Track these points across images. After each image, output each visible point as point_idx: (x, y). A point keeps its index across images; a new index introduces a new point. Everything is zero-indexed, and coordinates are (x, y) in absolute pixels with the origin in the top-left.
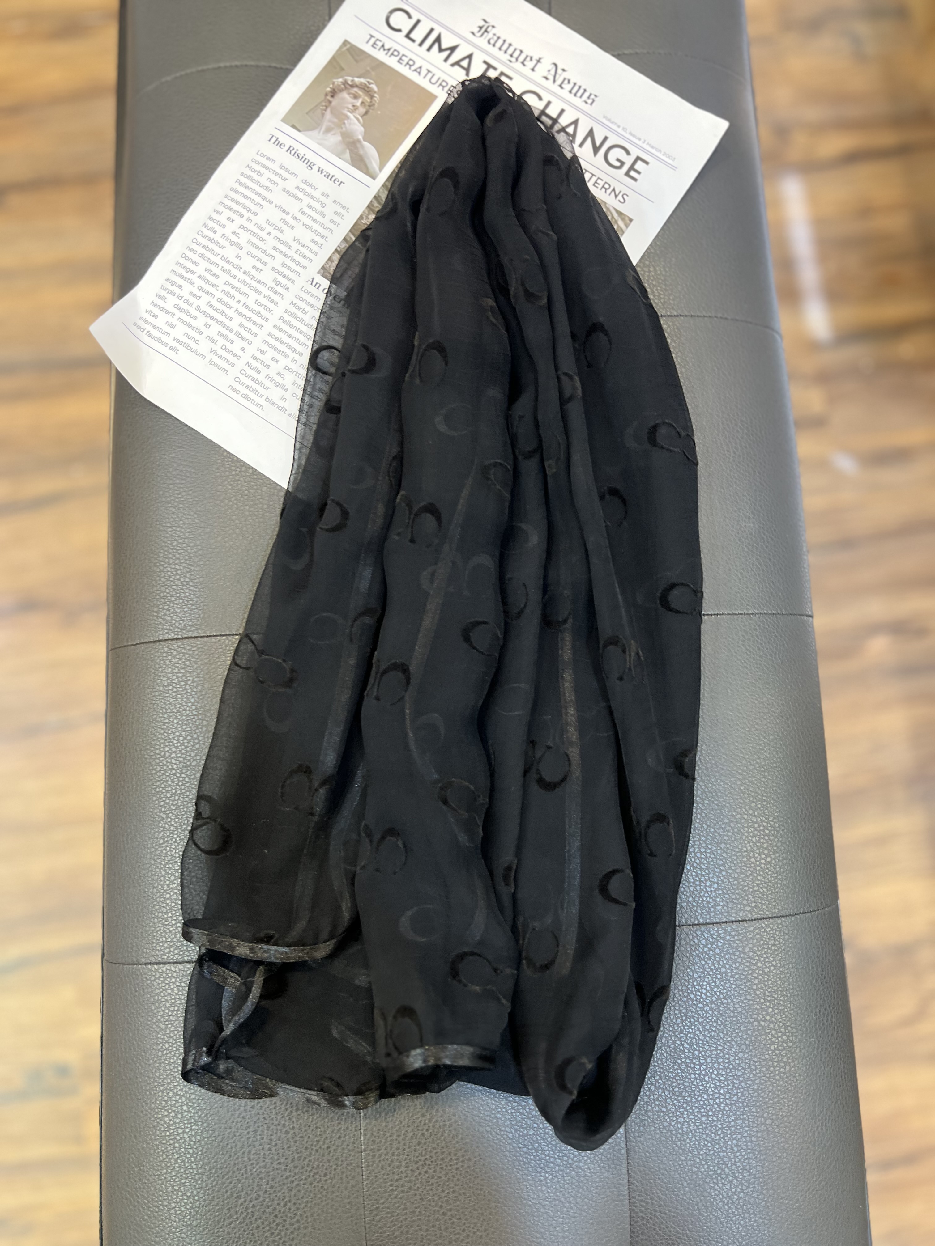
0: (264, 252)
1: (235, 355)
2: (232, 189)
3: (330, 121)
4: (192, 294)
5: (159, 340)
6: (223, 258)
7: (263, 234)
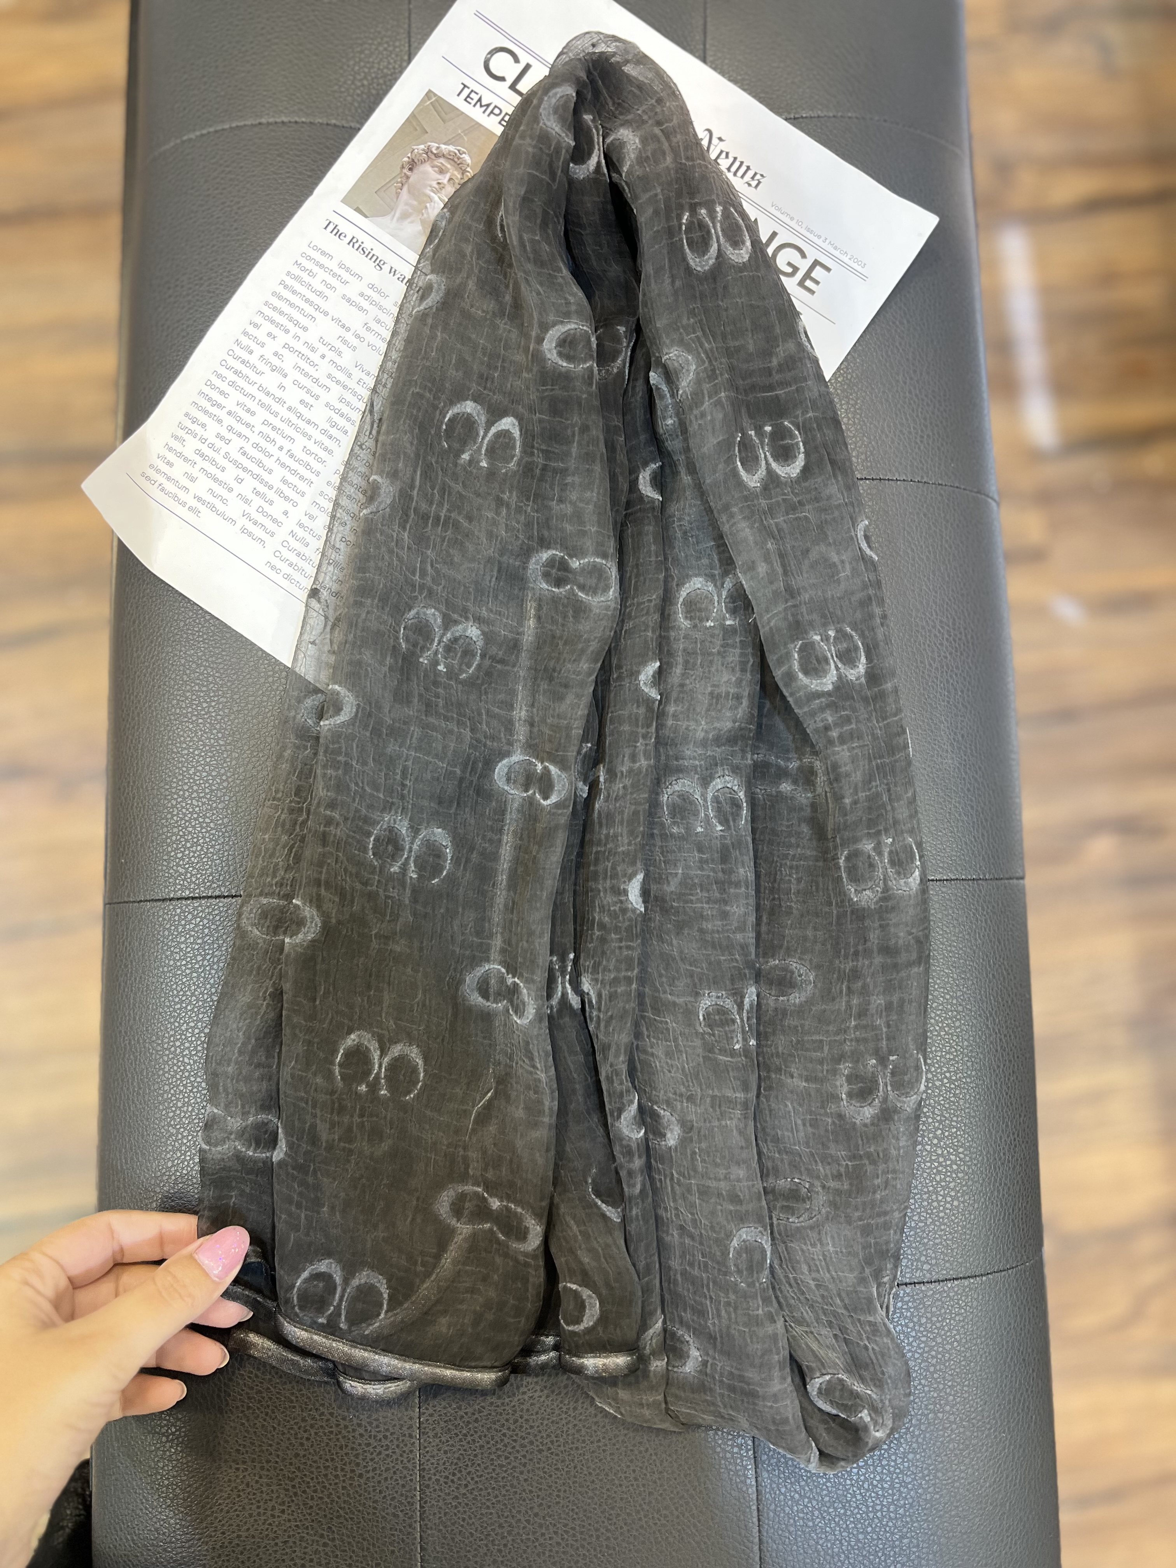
0: (317, 381)
1: (275, 521)
2: (274, 294)
3: (406, 204)
4: (218, 436)
5: (175, 497)
6: (261, 388)
7: (315, 357)
